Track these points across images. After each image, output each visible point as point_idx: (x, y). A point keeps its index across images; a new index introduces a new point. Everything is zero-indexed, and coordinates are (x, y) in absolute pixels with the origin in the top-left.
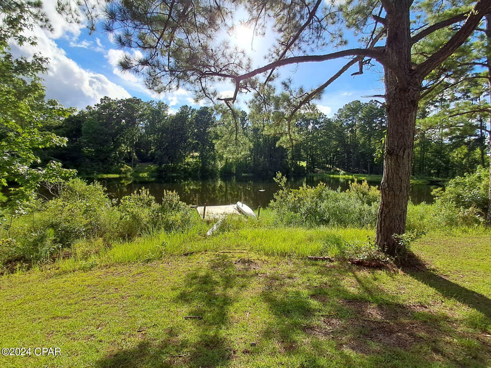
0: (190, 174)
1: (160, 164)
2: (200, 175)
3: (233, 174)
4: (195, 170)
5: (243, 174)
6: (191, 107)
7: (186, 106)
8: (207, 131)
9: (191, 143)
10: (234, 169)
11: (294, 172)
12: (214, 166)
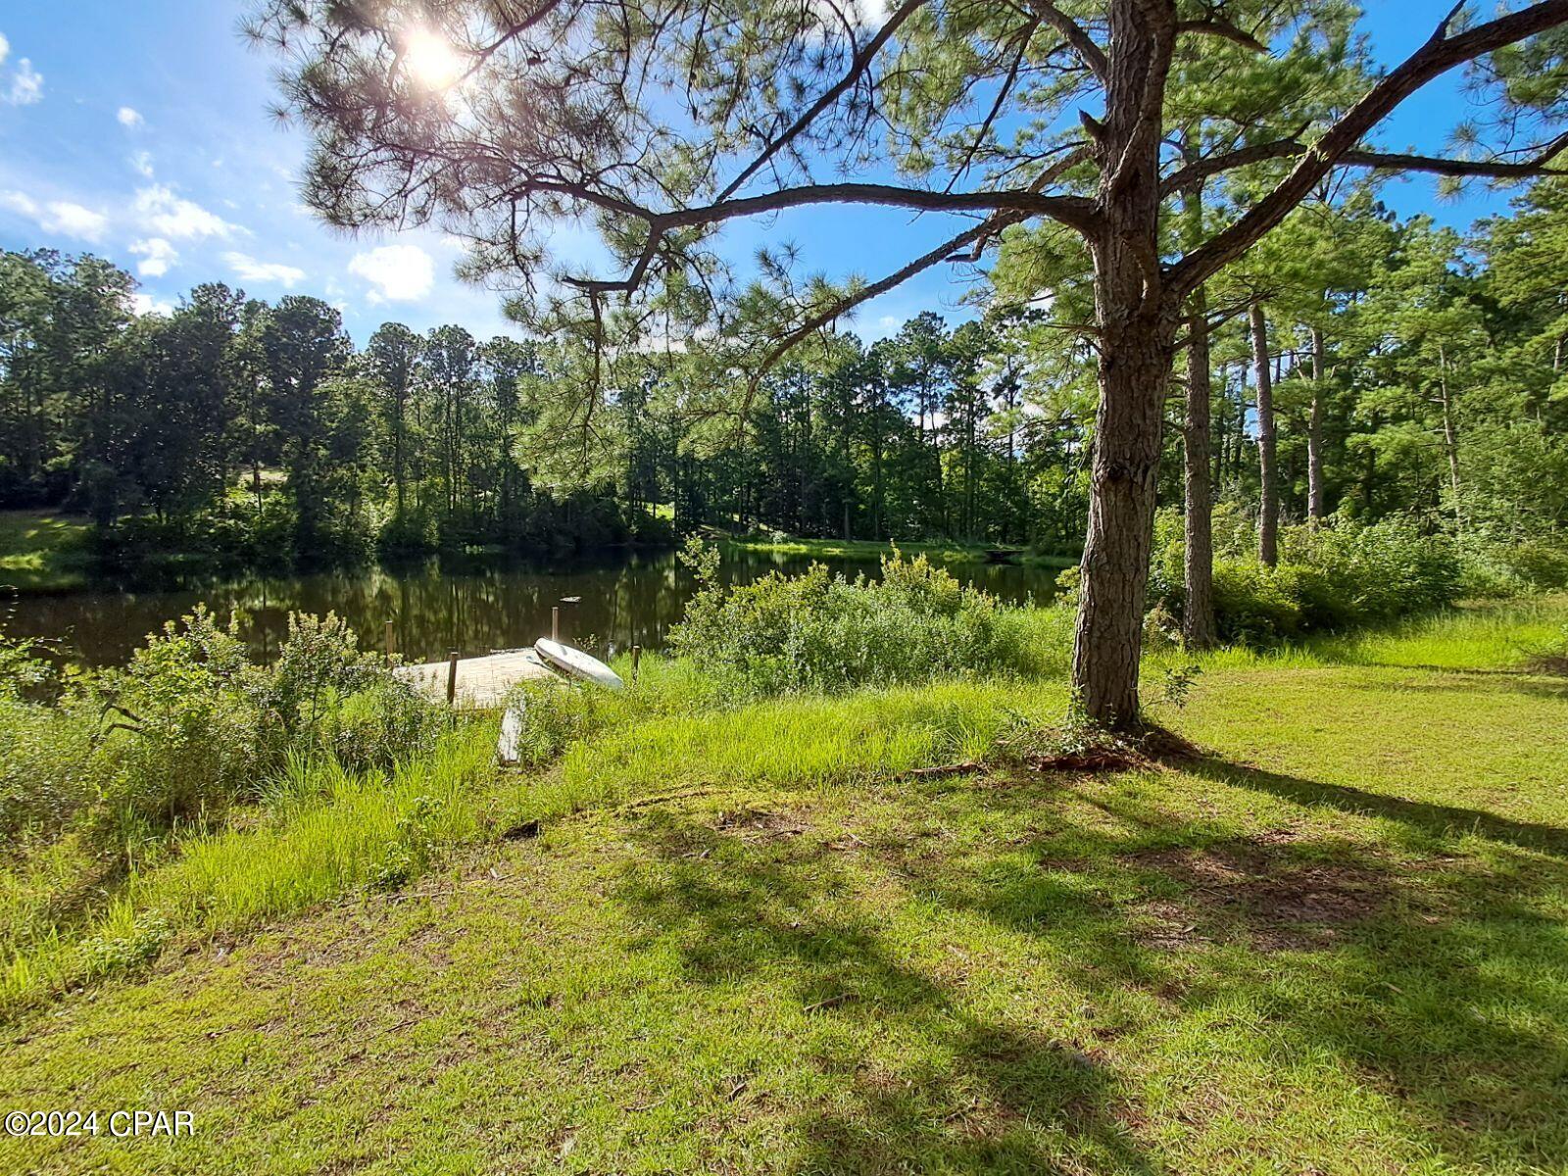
0: (249, 555)
1: (104, 515)
2: (296, 555)
3: (430, 550)
4: (270, 539)
5: (468, 548)
6: (241, 294)
7: (220, 285)
8: (316, 391)
9: (250, 432)
10: (432, 530)
11: (639, 537)
12: (351, 520)
